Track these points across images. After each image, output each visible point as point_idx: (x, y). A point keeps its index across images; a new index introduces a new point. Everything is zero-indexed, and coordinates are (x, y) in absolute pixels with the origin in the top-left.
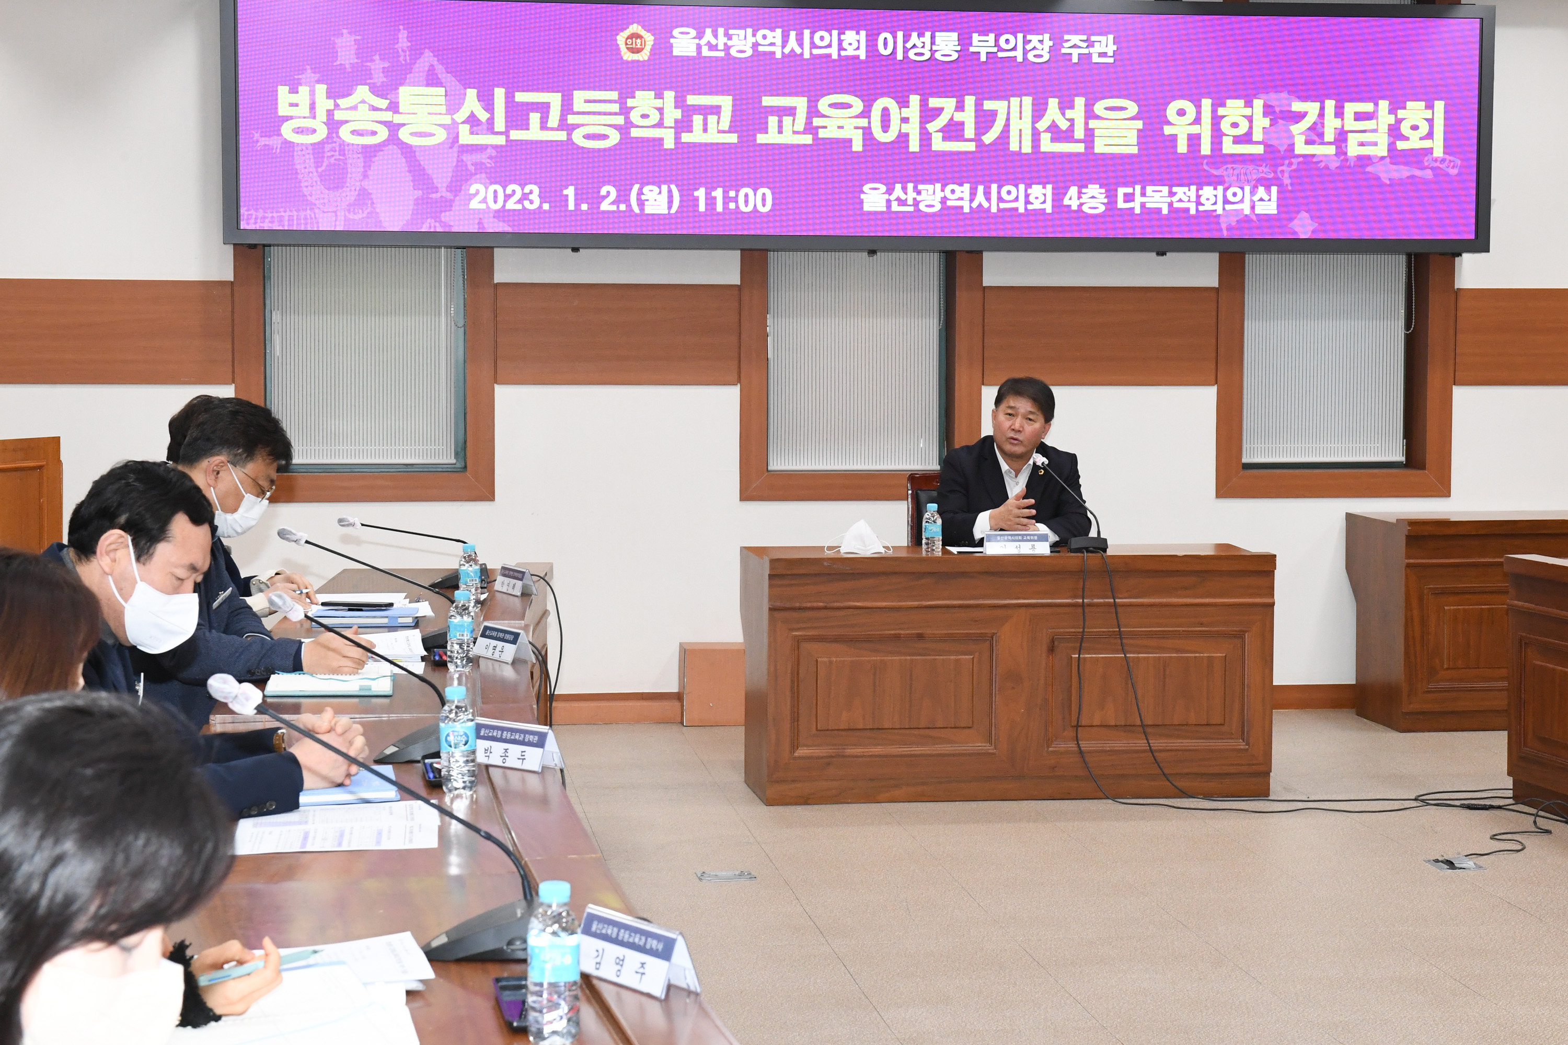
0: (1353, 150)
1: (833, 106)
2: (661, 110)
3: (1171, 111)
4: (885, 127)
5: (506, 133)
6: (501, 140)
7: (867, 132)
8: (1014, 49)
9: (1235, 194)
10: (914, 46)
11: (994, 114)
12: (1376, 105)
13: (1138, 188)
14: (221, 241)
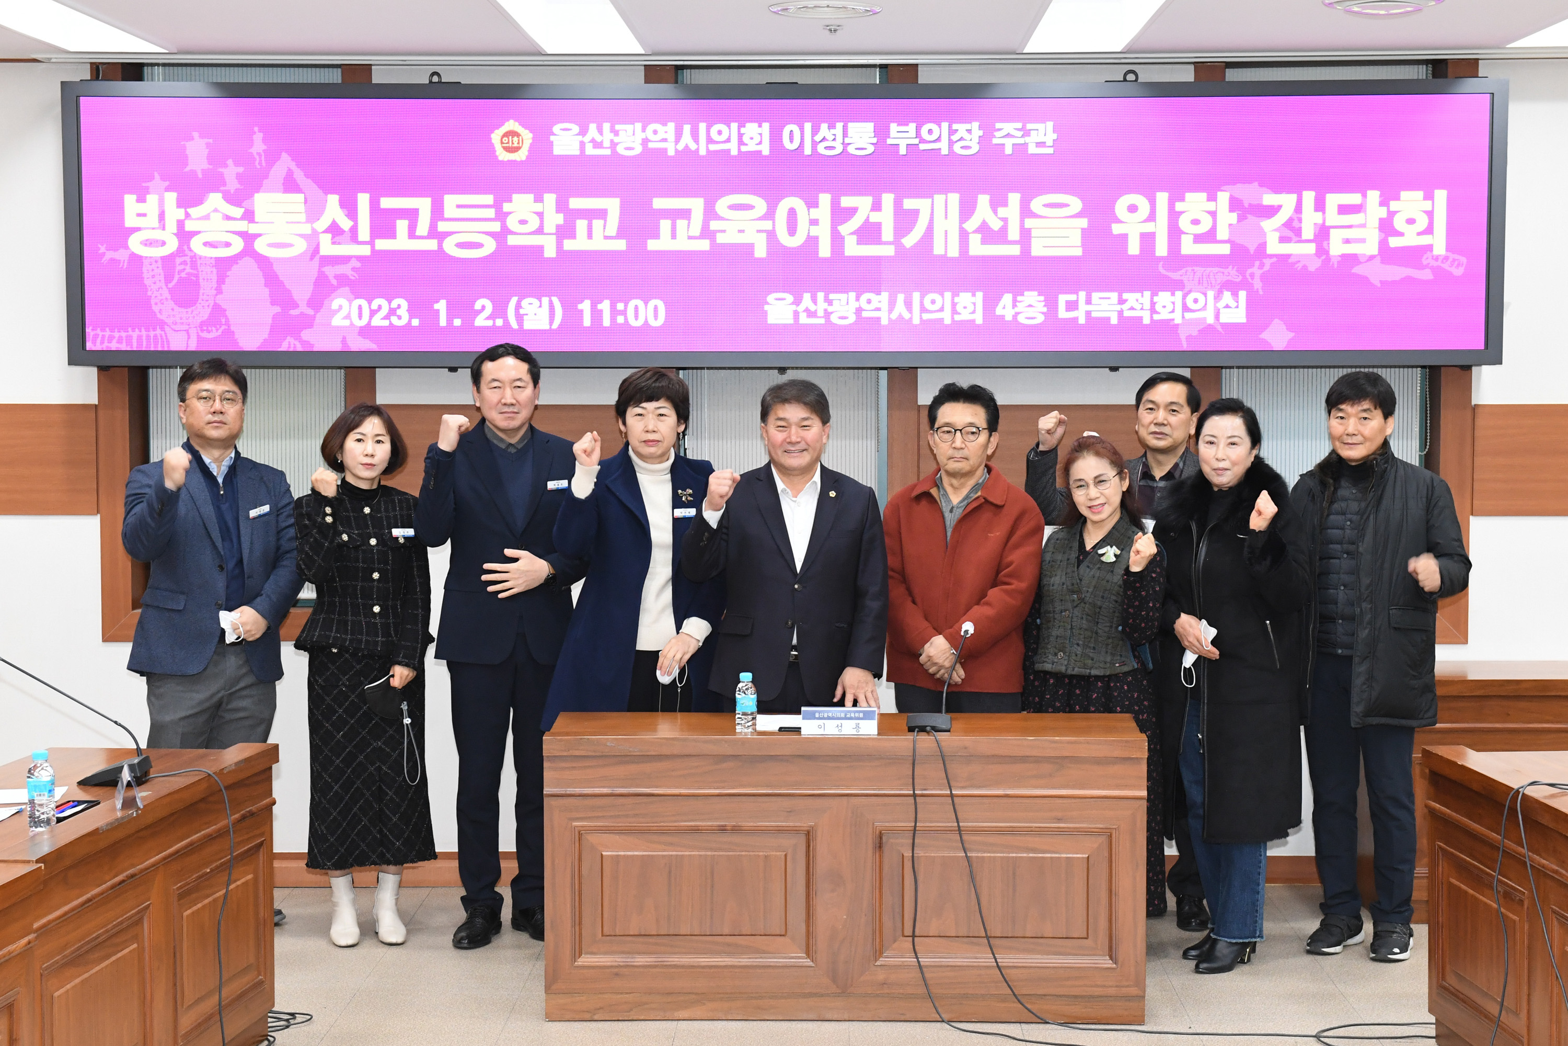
0: (1337, 248)
1: (733, 207)
2: (540, 215)
3: (1121, 207)
4: (792, 229)
5: (371, 243)
6: (365, 251)
7: (771, 235)
8: (939, 140)
9: (1196, 301)
10: (824, 139)
11: (915, 213)
12: (1364, 196)
13: (1082, 295)
14: (71, 363)
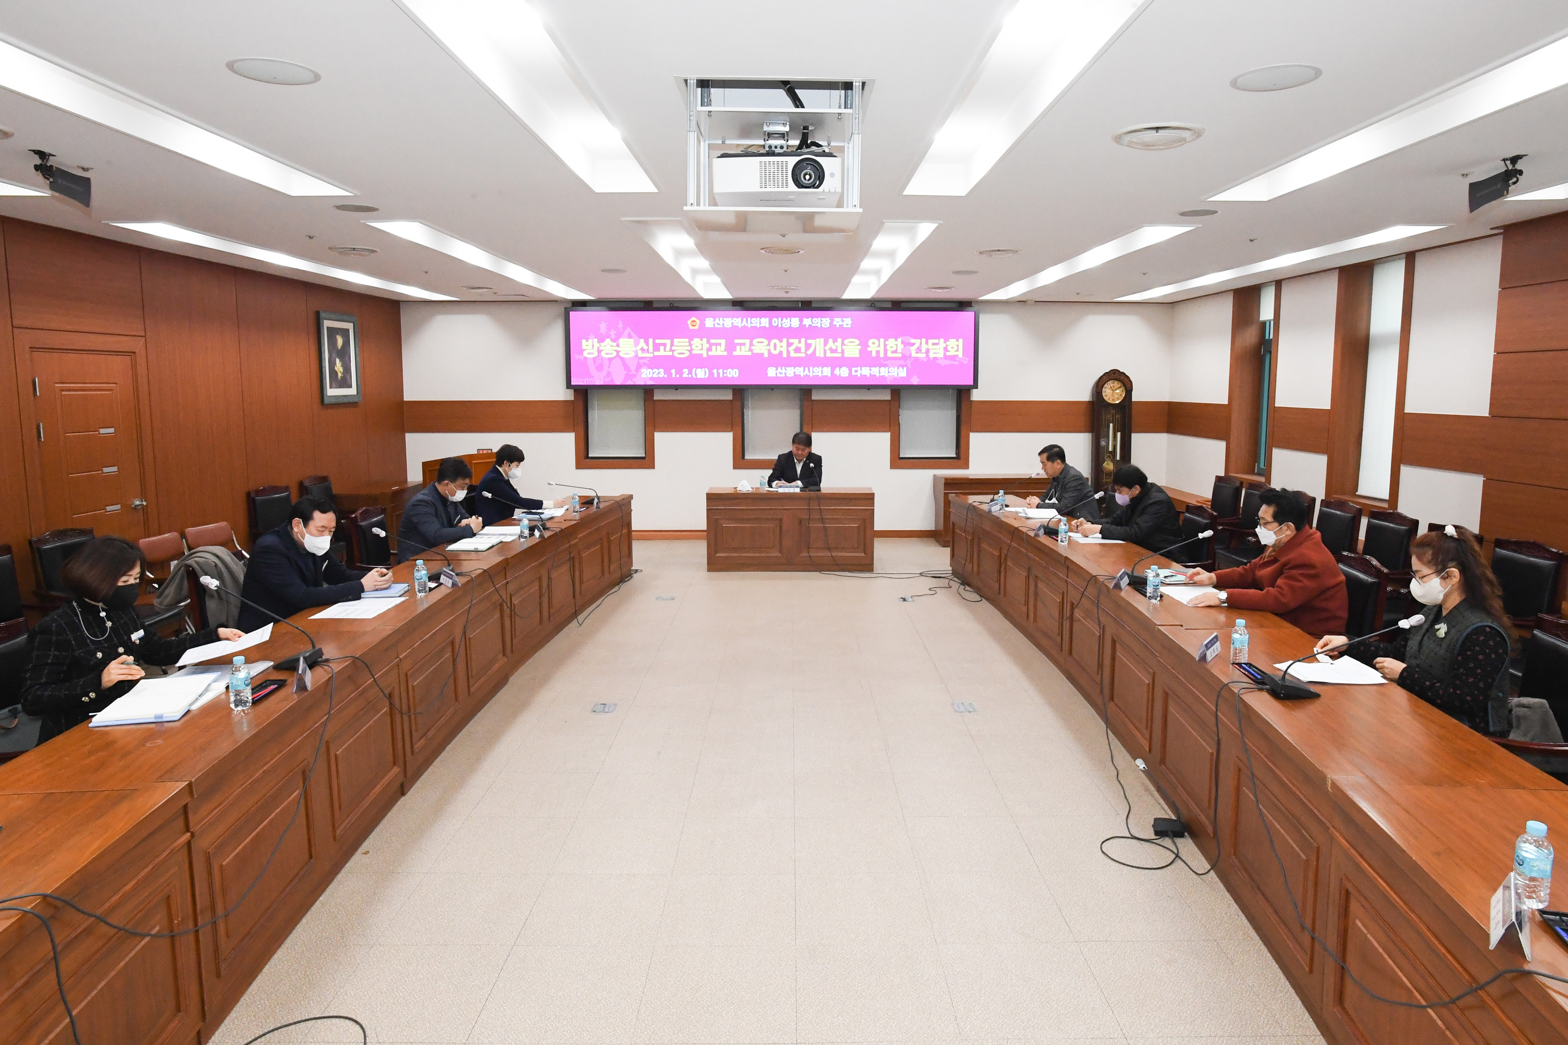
0: (932, 355)
2: (702, 345)
3: (870, 342)
4: (775, 349)
6: (651, 355)
7: (769, 351)
8: (818, 323)
9: (892, 370)
10: (784, 322)
11: (810, 345)
13: (859, 368)
14: (567, 388)
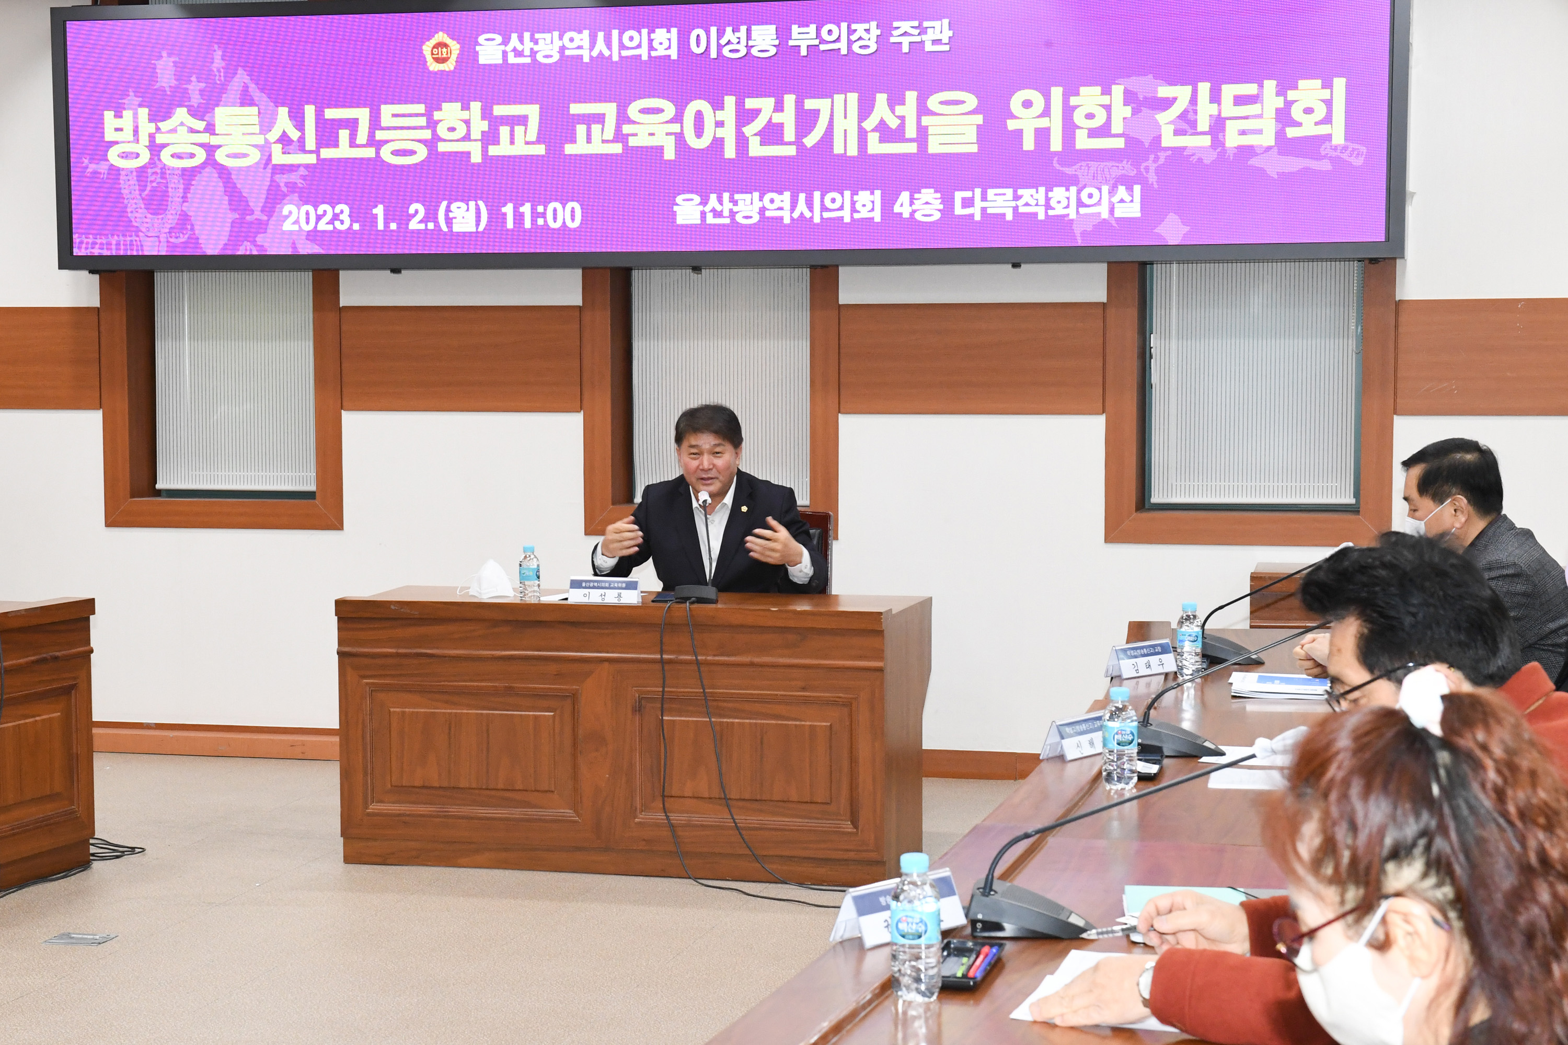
0: (1232, 140)
1: (644, 111)
2: (467, 122)
3: (1016, 103)
4: (699, 131)
5: (317, 152)
6: (311, 159)
7: (680, 138)
8: (838, 40)
9: (1090, 196)
10: (729, 43)
11: (816, 113)
12: (1261, 86)
13: (978, 191)
14: (62, 268)
